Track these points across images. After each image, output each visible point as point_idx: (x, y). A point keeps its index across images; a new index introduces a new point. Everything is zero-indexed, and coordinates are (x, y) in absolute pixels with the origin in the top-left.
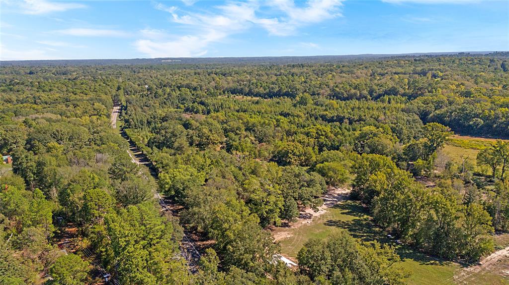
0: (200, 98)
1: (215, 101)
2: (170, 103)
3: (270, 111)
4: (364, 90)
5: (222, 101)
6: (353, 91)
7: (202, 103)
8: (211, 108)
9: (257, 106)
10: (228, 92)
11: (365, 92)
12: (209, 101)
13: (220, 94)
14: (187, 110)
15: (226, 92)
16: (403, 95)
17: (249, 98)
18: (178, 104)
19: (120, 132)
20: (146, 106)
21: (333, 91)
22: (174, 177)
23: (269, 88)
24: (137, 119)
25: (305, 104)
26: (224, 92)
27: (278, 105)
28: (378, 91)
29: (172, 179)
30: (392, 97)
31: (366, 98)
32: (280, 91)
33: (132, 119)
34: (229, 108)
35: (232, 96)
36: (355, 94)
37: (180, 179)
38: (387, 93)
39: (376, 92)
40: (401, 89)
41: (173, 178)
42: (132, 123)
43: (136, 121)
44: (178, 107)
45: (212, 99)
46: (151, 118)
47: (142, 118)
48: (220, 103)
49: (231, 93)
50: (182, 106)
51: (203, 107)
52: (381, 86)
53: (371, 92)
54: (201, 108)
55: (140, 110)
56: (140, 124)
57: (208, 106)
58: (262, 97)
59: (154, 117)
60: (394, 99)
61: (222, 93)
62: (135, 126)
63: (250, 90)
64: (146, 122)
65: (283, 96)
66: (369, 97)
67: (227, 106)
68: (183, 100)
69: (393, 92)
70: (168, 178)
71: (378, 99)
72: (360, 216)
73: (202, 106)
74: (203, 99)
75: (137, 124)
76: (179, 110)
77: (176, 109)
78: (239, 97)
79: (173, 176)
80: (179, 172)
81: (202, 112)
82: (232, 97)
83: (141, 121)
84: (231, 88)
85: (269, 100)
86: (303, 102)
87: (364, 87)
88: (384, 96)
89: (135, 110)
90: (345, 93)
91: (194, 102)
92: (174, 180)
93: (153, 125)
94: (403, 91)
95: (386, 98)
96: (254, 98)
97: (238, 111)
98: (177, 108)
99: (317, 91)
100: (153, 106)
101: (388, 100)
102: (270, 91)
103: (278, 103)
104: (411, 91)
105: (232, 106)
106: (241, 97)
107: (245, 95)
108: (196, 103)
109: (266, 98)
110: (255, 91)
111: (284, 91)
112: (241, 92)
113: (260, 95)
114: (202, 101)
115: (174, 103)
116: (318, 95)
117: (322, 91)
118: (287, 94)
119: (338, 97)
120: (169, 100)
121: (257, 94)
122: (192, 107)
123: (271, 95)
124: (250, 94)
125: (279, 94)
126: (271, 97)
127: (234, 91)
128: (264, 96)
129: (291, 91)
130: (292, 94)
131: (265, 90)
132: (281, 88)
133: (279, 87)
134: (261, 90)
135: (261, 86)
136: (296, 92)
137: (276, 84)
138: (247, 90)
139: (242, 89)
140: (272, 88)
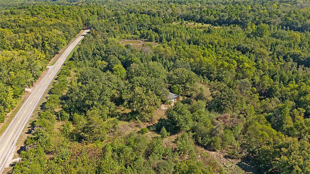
0: (155, 25)
1: (168, 29)
2: (129, 29)
5: (175, 30)
6: (308, 22)
7: (156, 31)
8: (164, 36)
10: (182, 18)
12: (163, 28)
13: (175, 20)
14: (142, 36)
15: (180, 19)
17: (200, 25)
18: (135, 30)
20: (106, 31)
21: (285, 20)
23: (219, 15)
26: (178, 18)
32: (229, 19)
34: (181, 37)
35: (185, 22)
44: (135, 34)
45: (165, 26)
46: (98, 49)
49: (184, 20)
50: (138, 32)
57: (161, 34)
58: (212, 25)
59: (100, 48)
61: (177, 19)
63: (201, 18)
65: (233, 23)
67: (179, 35)
73: (155, 34)
74: (158, 26)
76: (135, 36)
77: (133, 36)
78: (191, 24)
81: (155, 40)
82: (184, 23)
84: (184, 15)
85: (219, 27)
90: (299, 24)
91: (149, 29)
96: (205, 25)
97: (189, 42)
98: (134, 34)
99: (268, 20)
100: (112, 32)
102: (220, 18)
105: (184, 35)
106: (193, 23)
107: (197, 22)
108: (151, 30)
109: (216, 26)
110: (206, 18)
111: (234, 19)
112: (193, 19)
113: (210, 23)
114: (156, 28)
115: (133, 29)
116: (269, 25)
117: (273, 20)
118: (236, 22)
119: (291, 27)
120: (129, 26)
121: (207, 21)
122: (146, 34)
123: (220, 23)
124: (201, 21)
125: (228, 23)
126: (220, 24)
127: (187, 18)
128: (214, 23)
129: (240, 19)
130: (241, 22)
131: (215, 18)
132: (231, 16)
133: (229, 15)
134: (212, 18)
135: (212, 14)
136: (246, 21)
137: (225, 12)
138: (199, 17)
139: (194, 16)
140: (223, 16)
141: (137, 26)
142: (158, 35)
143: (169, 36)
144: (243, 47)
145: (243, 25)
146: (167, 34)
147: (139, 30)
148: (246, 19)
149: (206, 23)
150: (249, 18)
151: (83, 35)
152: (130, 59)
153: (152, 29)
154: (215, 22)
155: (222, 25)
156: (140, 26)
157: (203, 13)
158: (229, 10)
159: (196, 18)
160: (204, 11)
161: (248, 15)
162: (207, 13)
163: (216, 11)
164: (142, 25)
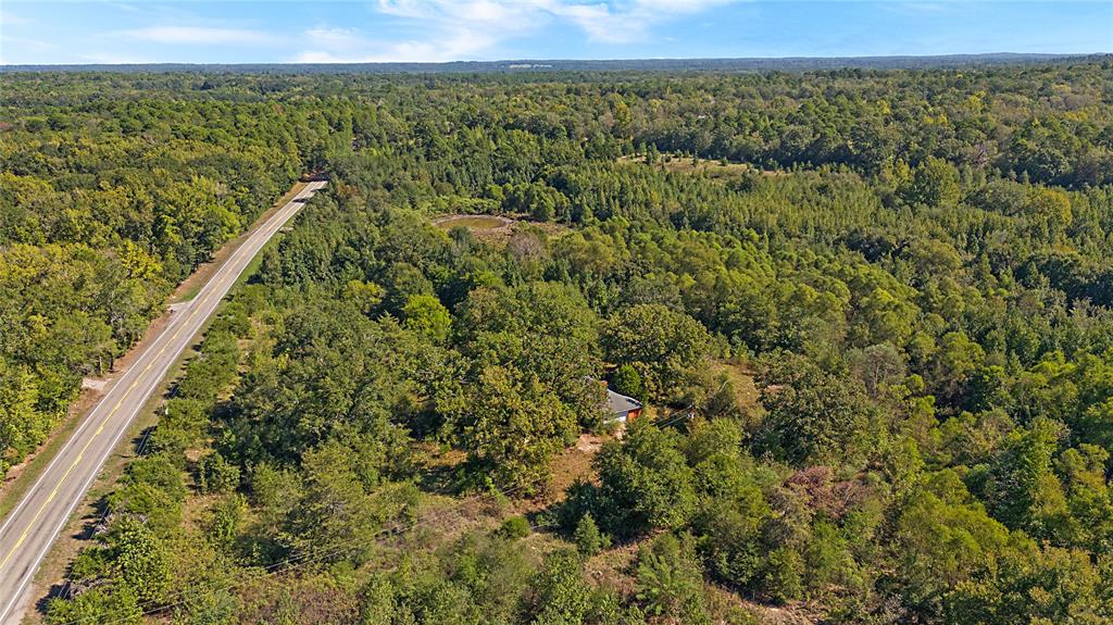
0: (557, 165)
1: (601, 177)
2: (466, 179)
5: (627, 179)
7: (558, 184)
8: (587, 201)
10: (649, 144)
12: (583, 175)
13: (625, 151)
14: (510, 203)
15: (643, 145)
17: (714, 165)
18: (486, 184)
20: (385, 187)
21: (1013, 149)
23: (780, 133)
26: (636, 145)
32: (816, 145)
35: (660, 157)
44: (486, 194)
45: (593, 169)
49: (658, 149)
50: (496, 190)
51: (560, 195)
54: (553, 198)
55: (358, 198)
57: (576, 195)
58: (757, 165)
61: (631, 148)
63: (718, 141)
65: (829, 160)
67: (641, 197)
68: (507, 168)
73: (557, 194)
74: (564, 169)
76: (485, 201)
77: (476, 200)
78: (682, 163)
81: (557, 214)
82: (659, 160)
84: (656, 133)
85: (782, 173)
86: (922, 191)
91: (536, 179)
96: (730, 166)
98: (482, 197)
99: (954, 149)
100: (405, 187)
102: (783, 143)
103: (822, 189)
105: (657, 197)
106: (689, 160)
107: (702, 156)
108: (541, 182)
109: (771, 168)
110: (735, 144)
111: (833, 145)
112: (688, 146)
113: (749, 159)
114: (560, 174)
115: (478, 179)
116: (957, 165)
117: (970, 149)
118: (841, 157)
119: (1036, 171)
120: (463, 169)
121: (739, 153)
122: (526, 194)
123: (786, 158)
124: (716, 151)
125: (813, 157)
126: (786, 164)
127: (667, 144)
128: (761, 161)
129: (856, 146)
130: (857, 156)
131: (766, 142)
132: (824, 135)
133: (816, 131)
134: (756, 142)
135: (754, 130)
136: (874, 151)
137: (802, 123)
138: (708, 138)
139: (693, 136)
140: (794, 136)
141: (494, 168)
142: (565, 198)
143: (604, 200)
144: (869, 237)
145: (866, 165)
146: (599, 195)
147: (501, 182)
148: (876, 144)
149: (735, 158)
150: (885, 142)
151: (302, 201)
152: (468, 275)
153: (544, 177)
154: (766, 155)
155: (791, 166)
156: (505, 170)
157: (723, 127)
158: (814, 117)
159: (698, 142)
160: (727, 120)
161: (882, 131)
162: (739, 125)
163: (771, 118)
164: (509, 167)
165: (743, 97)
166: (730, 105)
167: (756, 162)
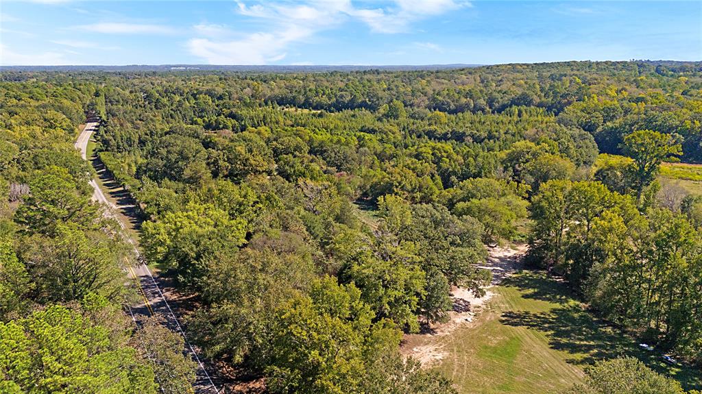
0: (229, 109)
1: (252, 113)
2: (180, 117)
3: (343, 126)
4: (480, 98)
5: (265, 113)
6: (463, 100)
7: (232, 116)
8: (248, 122)
9: (321, 120)
10: (272, 101)
11: (482, 102)
12: (244, 112)
13: (260, 105)
14: (208, 126)
16: (540, 105)
17: (306, 111)
18: (193, 118)
19: (93, 158)
20: (140, 120)
22: (177, 230)
23: (336, 96)
24: (122, 137)
25: (396, 117)
26: (266, 102)
27: (353, 119)
28: (501, 100)
29: (174, 233)
30: (523, 108)
31: (483, 110)
33: (113, 136)
34: (277, 123)
36: (467, 105)
37: (190, 234)
38: (516, 102)
39: (498, 102)
40: (535, 97)
41: (174, 230)
42: (113, 142)
43: (119, 139)
44: (193, 122)
45: (247, 110)
46: (146, 134)
47: (130, 134)
48: (261, 116)
49: (278, 104)
50: (200, 121)
51: (234, 121)
52: (505, 93)
53: (490, 102)
54: (230, 122)
55: (129, 125)
56: (126, 145)
57: (242, 120)
59: (151, 132)
60: (526, 112)
61: (263, 103)
62: (118, 148)
64: (137, 141)
66: (488, 108)
67: (274, 120)
68: (201, 112)
69: (523, 100)
70: (162, 231)
71: (503, 112)
72: (561, 301)
73: (232, 120)
74: (234, 110)
75: (121, 144)
76: (194, 126)
77: (189, 126)
78: (290, 110)
79: (173, 227)
80: (188, 217)
81: (233, 130)
82: (278, 108)
83: (129, 139)
84: (276, 96)
85: (337, 113)
86: (392, 114)
87: (480, 95)
88: (511, 106)
89: (121, 125)
90: (452, 104)
91: (219, 115)
92: (176, 236)
93: (149, 146)
94: (538, 101)
95: (515, 109)
96: (313, 112)
97: (292, 126)
98: (192, 124)
99: (410, 100)
100: (151, 119)
101: (517, 112)
102: (337, 100)
103: (353, 116)
104: (550, 99)
105: (281, 119)
106: (294, 109)
107: (299, 107)
108: (222, 116)
109: (333, 112)
110: (315, 101)
111: (360, 101)
112: (292, 102)
113: (322, 108)
114: (232, 112)
115: (187, 117)
116: (411, 107)
118: (363, 105)
121: (317, 105)
122: (215, 121)
123: (339, 107)
124: (306, 105)
125: (351, 105)
126: (339, 110)
127: (282, 102)
128: (329, 108)
129: (369, 101)
130: (371, 105)
131: (330, 100)
132: (355, 96)
133: (351, 95)
134: (324, 100)
135: (324, 94)
136: (377, 102)
137: (346, 91)
138: (302, 99)
139: (294, 97)
140: (342, 96)
142: (236, 122)
145: (373, 108)
146: (253, 120)
147: (202, 117)
148: (378, 100)
149: (315, 108)
150: (382, 98)
151: (91, 130)
153: (224, 114)
154: (330, 106)
155: (342, 111)
156: (202, 112)
157: (308, 93)
158: (351, 89)
159: (297, 100)
160: (310, 90)
161: (380, 94)
162: (317, 92)
163: (331, 89)
164: (203, 111)
165: (318, 81)
166: (311, 84)
167: (326, 109)
